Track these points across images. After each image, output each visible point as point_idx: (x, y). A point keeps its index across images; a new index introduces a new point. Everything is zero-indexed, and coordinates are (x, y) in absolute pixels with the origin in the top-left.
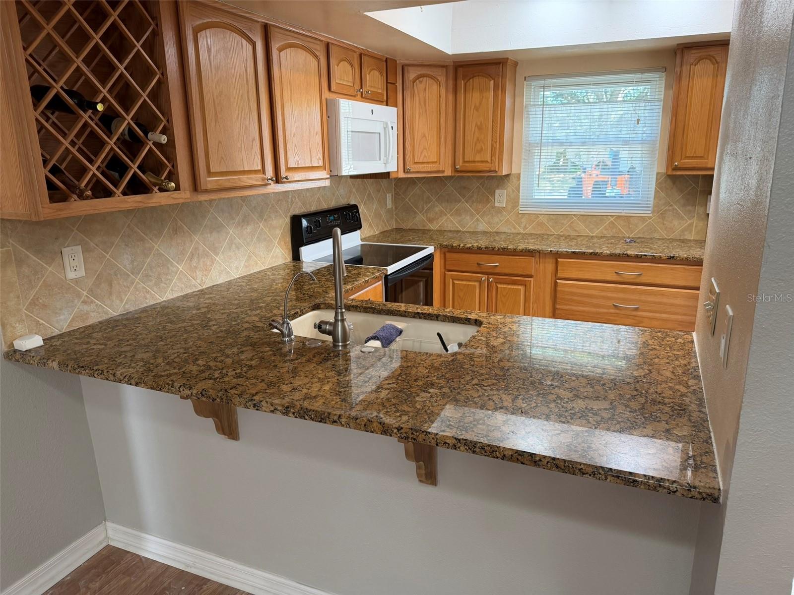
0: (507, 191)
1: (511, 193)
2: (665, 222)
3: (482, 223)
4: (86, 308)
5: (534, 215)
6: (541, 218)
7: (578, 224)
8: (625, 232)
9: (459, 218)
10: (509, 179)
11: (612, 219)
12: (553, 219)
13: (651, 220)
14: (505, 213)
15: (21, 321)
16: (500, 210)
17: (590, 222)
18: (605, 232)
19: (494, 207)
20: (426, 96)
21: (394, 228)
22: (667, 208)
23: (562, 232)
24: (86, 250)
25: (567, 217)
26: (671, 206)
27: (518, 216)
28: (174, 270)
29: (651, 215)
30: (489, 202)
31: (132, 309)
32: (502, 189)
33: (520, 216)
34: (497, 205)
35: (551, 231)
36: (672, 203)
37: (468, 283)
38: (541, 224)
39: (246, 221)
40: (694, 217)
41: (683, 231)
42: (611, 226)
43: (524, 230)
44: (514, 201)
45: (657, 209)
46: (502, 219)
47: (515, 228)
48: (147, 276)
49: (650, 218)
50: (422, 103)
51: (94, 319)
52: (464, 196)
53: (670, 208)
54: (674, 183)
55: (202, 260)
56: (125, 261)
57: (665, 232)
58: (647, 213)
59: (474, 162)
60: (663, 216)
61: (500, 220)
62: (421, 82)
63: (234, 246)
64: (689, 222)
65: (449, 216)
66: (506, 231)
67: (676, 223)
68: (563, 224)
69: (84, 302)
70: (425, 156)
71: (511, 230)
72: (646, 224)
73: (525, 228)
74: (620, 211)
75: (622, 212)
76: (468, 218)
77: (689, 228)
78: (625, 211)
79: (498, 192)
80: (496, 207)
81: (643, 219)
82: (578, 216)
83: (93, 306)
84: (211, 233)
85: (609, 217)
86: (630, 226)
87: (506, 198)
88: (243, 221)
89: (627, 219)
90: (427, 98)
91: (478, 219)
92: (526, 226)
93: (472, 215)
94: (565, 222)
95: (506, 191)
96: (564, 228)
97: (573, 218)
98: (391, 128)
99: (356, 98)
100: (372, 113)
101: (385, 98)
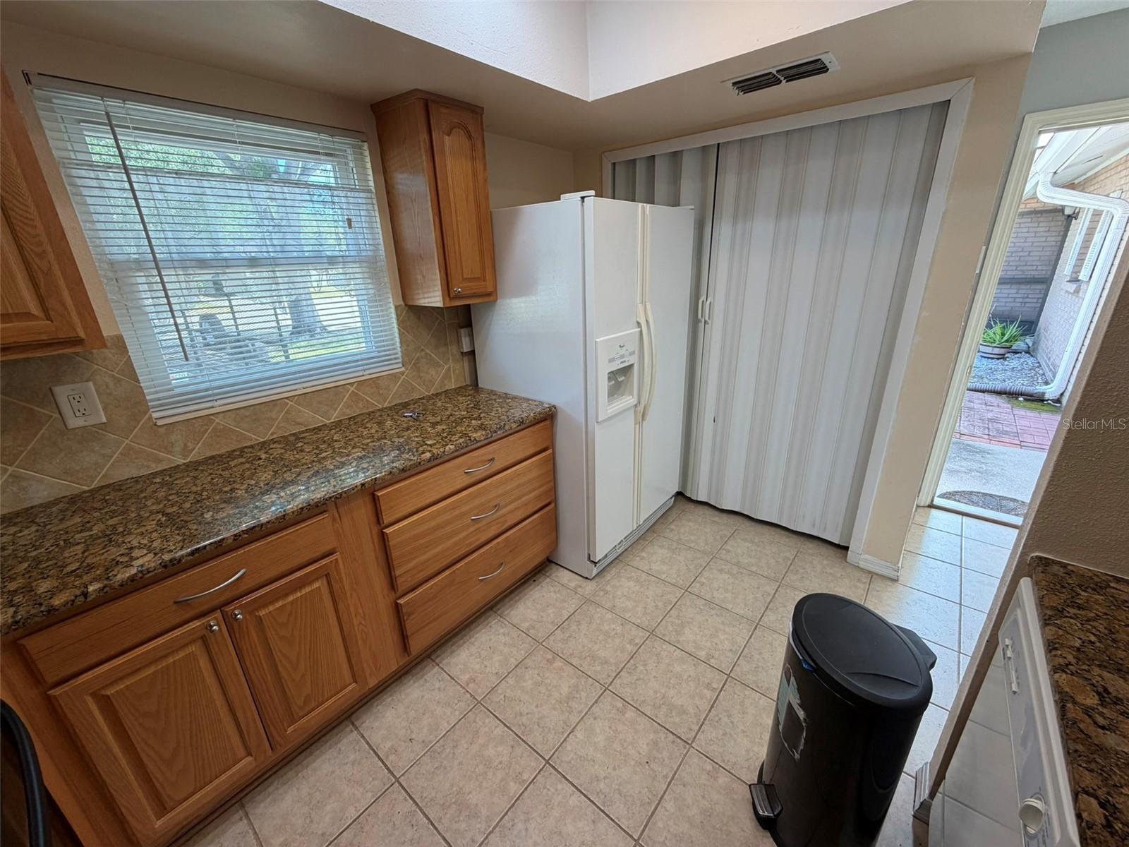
0: (95, 384)
1: (110, 385)
2: (422, 375)
3: (40, 481)
5: (200, 420)
6: (217, 421)
7: (300, 411)
8: (376, 404)
11: (352, 389)
12: (247, 416)
13: (404, 376)
14: (112, 436)
16: (91, 435)
17: (319, 403)
18: (348, 411)
19: (64, 432)
22: (418, 354)
23: (272, 434)
25: (275, 405)
26: (423, 350)
27: (156, 432)
29: (403, 369)
30: (44, 424)
32: (74, 382)
33: (162, 430)
34: (74, 422)
35: (251, 439)
36: (422, 347)
37: (164, 664)
40: (449, 359)
41: (442, 380)
42: (354, 399)
43: (185, 457)
44: (130, 402)
45: (407, 359)
46: (107, 452)
47: (159, 461)
49: (402, 373)
53: (423, 353)
54: (419, 318)
57: (424, 387)
58: (397, 367)
60: (416, 367)
64: (446, 367)
66: (135, 473)
67: (433, 372)
68: (271, 420)
71: (148, 467)
72: (399, 383)
73: (186, 451)
74: (361, 374)
75: (365, 373)
77: (447, 376)
78: (367, 372)
79: (63, 393)
80: (74, 429)
81: (394, 377)
82: (296, 398)
85: (348, 386)
86: (381, 392)
87: (102, 402)
89: (374, 382)
92: (186, 446)
94: (274, 415)
95: (91, 384)
96: (275, 425)
97: (288, 404)
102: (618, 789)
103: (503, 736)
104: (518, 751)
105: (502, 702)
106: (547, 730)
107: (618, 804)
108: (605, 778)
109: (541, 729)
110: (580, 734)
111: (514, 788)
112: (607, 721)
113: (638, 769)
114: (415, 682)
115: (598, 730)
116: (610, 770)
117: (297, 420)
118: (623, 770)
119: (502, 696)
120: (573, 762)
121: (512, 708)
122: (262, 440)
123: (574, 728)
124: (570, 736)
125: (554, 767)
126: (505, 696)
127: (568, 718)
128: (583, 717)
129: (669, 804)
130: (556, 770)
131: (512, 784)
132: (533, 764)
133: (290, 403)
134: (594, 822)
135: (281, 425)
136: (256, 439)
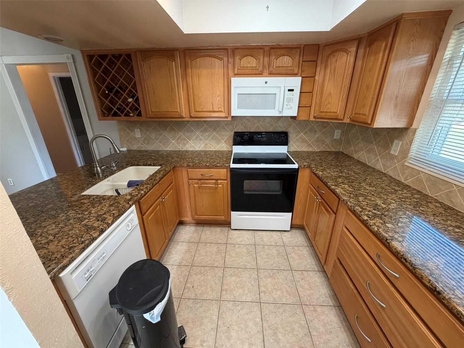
0: (402, 142)
1: (405, 145)
3: (380, 164)
4: (141, 145)
5: (416, 171)
6: (421, 175)
7: (457, 196)
9: (369, 155)
10: (407, 132)
12: (431, 180)
14: (396, 161)
15: (125, 144)
16: (393, 157)
19: (389, 153)
20: (336, 66)
21: (340, 151)
23: (436, 196)
24: (141, 130)
25: (447, 184)
27: (404, 166)
28: (171, 141)
30: (388, 149)
31: (155, 149)
32: (399, 140)
33: (406, 167)
34: (392, 152)
35: (426, 191)
38: (420, 180)
39: (205, 130)
43: (405, 181)
44: (405, 153)
46: (392, 165)
47: (399, 176)
48: (160, 141)
50: (332, 71)
51: (143, 149)
52: (375, 140)
55: (183, 141)
56: (153, 136)
59: (359, 114)
61: (391, 165)
62: (334, 56)
63: (198, 139)
65: (364, 151)
66: (392, 176)
68: (440, 189)
69: (141, 144)
70: (328, 108)
71: (396, 176)
73: (406, 179)
76: (373, 156)
79: (396, 141)
80: (391, 154)
82: (461, 188)
83: (143, 145)
84: (187, 133)
87: (400, 148)
88: (204, 130)
90: (337, 67)
91: (378, 159)
92: (407, 177)
93: (376, 155)
94: (443, 188)
96: (440, 193)
97: (454, 188)
98: (289, 90)
99: (260, 74)
100: (266, 83)
101: (296, 72)
102: (233, 310)
103: (281, 300)
104: (272, 299)
105: (295, 311)
106: (270, 313)
107: (231, 306)
108: (239, 311)
109: (272, 311)
110: (258, 320)
111: (263, 289)
112: (253, 334)
113: (231, 322)
114: (329, 294)
115: (253, 327)
116: (240, 315)
117: (451, 199)
118: (235, 318)
119: (298, 313)
120: (253, 308)
121: (289, 312)
122: (430, 195)
123: (262, 321)
124: (261, 317)
125: (257, 302)
126: (297, 314)
127: (267, 323)
128: (263, 329)
129: (215, 318)
130: (256, 302)
131: (264, 289)
132: (264, 299)
133: (455, 188)
134: (235, 297)
135: (442, 195)
136: (428, 193)
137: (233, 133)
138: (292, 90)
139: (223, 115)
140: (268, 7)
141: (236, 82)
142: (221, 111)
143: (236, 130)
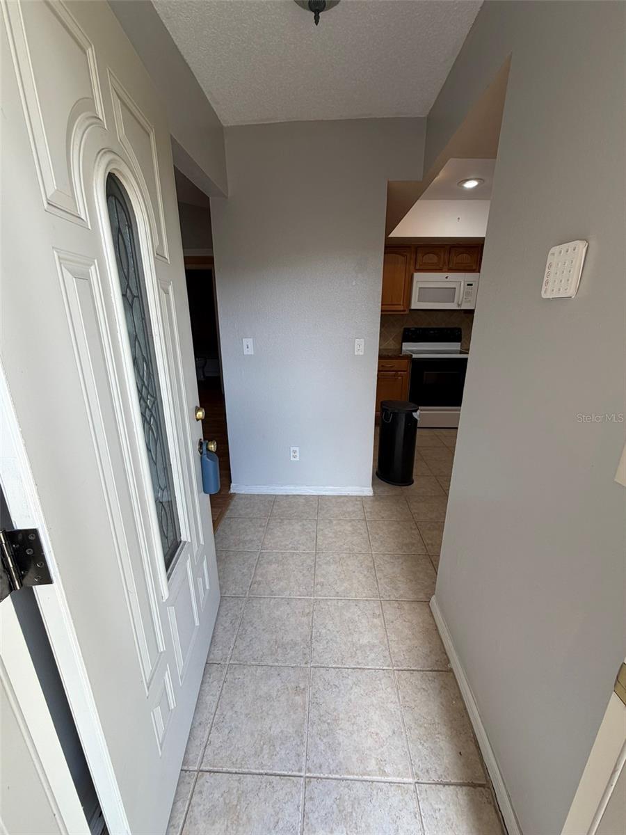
98: (468, 285)
99: (440, 270)
100: (447, 278)
101: (474, 268)
137: (402, 330)
138: (471, 285)
139: (401, 308)
140: (459, 219)
141: (418, 276)
142: (400, 305)
143: (405, 326)
